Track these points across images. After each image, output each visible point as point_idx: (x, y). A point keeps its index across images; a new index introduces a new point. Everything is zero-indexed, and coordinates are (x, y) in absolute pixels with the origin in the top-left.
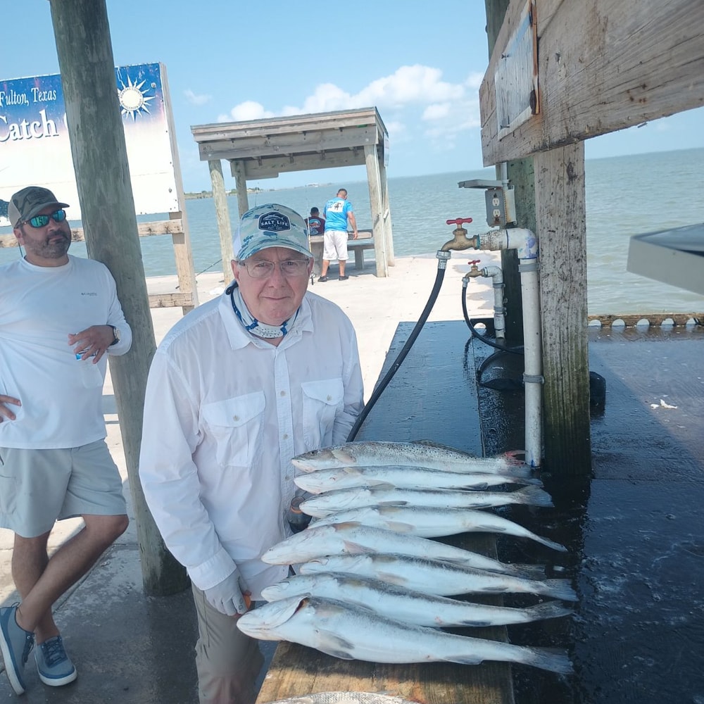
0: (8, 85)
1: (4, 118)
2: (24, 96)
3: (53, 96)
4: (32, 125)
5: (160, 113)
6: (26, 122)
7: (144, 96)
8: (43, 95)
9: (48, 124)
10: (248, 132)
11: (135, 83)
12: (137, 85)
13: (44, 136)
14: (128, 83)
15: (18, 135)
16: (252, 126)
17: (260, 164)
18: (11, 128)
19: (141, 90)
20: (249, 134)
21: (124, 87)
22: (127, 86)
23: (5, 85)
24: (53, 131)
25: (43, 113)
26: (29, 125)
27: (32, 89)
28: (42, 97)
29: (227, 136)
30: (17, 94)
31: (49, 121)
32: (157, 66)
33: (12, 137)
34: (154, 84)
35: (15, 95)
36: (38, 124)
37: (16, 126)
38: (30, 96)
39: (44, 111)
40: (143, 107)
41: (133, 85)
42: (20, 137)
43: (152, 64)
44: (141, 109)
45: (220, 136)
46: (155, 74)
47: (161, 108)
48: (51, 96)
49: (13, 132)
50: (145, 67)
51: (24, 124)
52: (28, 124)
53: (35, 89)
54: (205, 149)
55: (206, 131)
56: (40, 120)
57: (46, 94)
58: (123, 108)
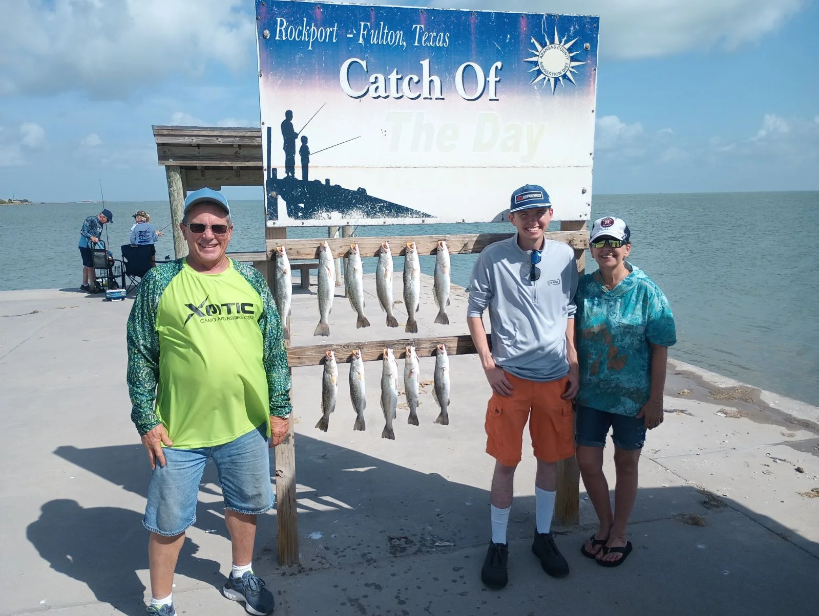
0: (377, 14)
1: (363, 63)
2: (400, 34)
3: (444, 41)
4: (406, 80)
5: (589, 85)
6: (397, 74)
7: (573, 59)
8: (429, 37)
9: (431, 81)
10: (220, 139)
11: (563, 40)
12: (566, 42)
13: (422, 97)
14: (553, 39)
15: (381, 92)
16: (226, 134)
17: (203, 175)
18: (372, 79)
19: (570, 50)
20: (221, 141)
21: (548, 43)
22: (552, 42)
23: (373, 14)
24: (437, 93)
25: (425, 64)
26: (401, 78)
27: (414, 26)
28: (428, 40)
29: (195, 140)
30: (389, 30)
31: (432, 78)
32: (595, 20)
33: (372, 93)
34: (588, 44)
35: (386, 31)
36: (416, 79)
37: (381, 78)
38: (410, 35)
39: (427, 61)
40: (569, 74)
41: (560, 42)
42: (385, 95)
43: (591, 18)
44: (565, 76)
45: (187, 140)
46: (591, 30)
47: (592, 79)
48: (443, 40)
49: (375, 86)
50: (580, 19)
51: (393, 76)
52: (399, 76)
53: (418, 26)
54: (165, 152)
55: (171, 133)
56: (420, 75)
57: (435, 38)
58: (542, 73)
